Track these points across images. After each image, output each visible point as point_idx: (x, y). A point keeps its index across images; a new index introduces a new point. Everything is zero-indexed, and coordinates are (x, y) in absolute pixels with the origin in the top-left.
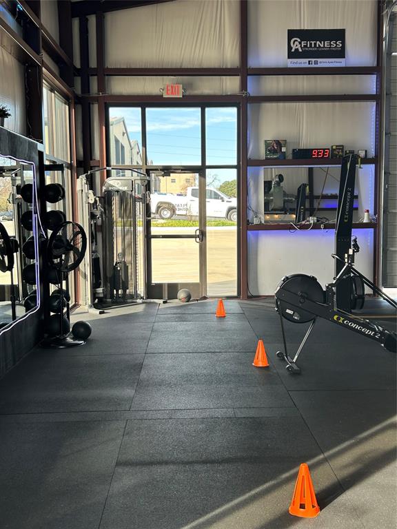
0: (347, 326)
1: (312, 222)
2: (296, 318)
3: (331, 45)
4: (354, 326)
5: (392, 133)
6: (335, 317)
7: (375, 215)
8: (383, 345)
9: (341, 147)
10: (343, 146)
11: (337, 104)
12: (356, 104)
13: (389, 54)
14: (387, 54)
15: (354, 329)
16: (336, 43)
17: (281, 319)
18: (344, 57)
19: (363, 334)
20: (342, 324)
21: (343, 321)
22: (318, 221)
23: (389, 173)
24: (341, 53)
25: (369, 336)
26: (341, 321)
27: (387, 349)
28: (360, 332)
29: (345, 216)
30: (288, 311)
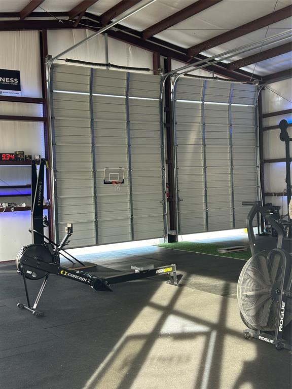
0: (69, 277)
1: (5, 206)
2: (34, 276)
3: (10, 81)
4: (74, 276)
5: (57, 144)
6: (62, 272)
7: (48, 200)
8: (92, 287)
9: (22, 153)
10: (23, 152)
11: (17, 122)
12: (31, 123)
13: (51, 91)
14: (50, 91)
15: (74, 279)
16: (14, 80)
17: (24, 278)
18: (20, 90)
19: (80, 281)
20: (67, 277)
21: (67, 274)
22: (9, 206)
23: (57, 171)
24: (18, 87)
25: (83, 282)
26: (65, 274)
27: (96, 289)
28: (78, 280)
29: (39, 202)
30: (28, 272)
